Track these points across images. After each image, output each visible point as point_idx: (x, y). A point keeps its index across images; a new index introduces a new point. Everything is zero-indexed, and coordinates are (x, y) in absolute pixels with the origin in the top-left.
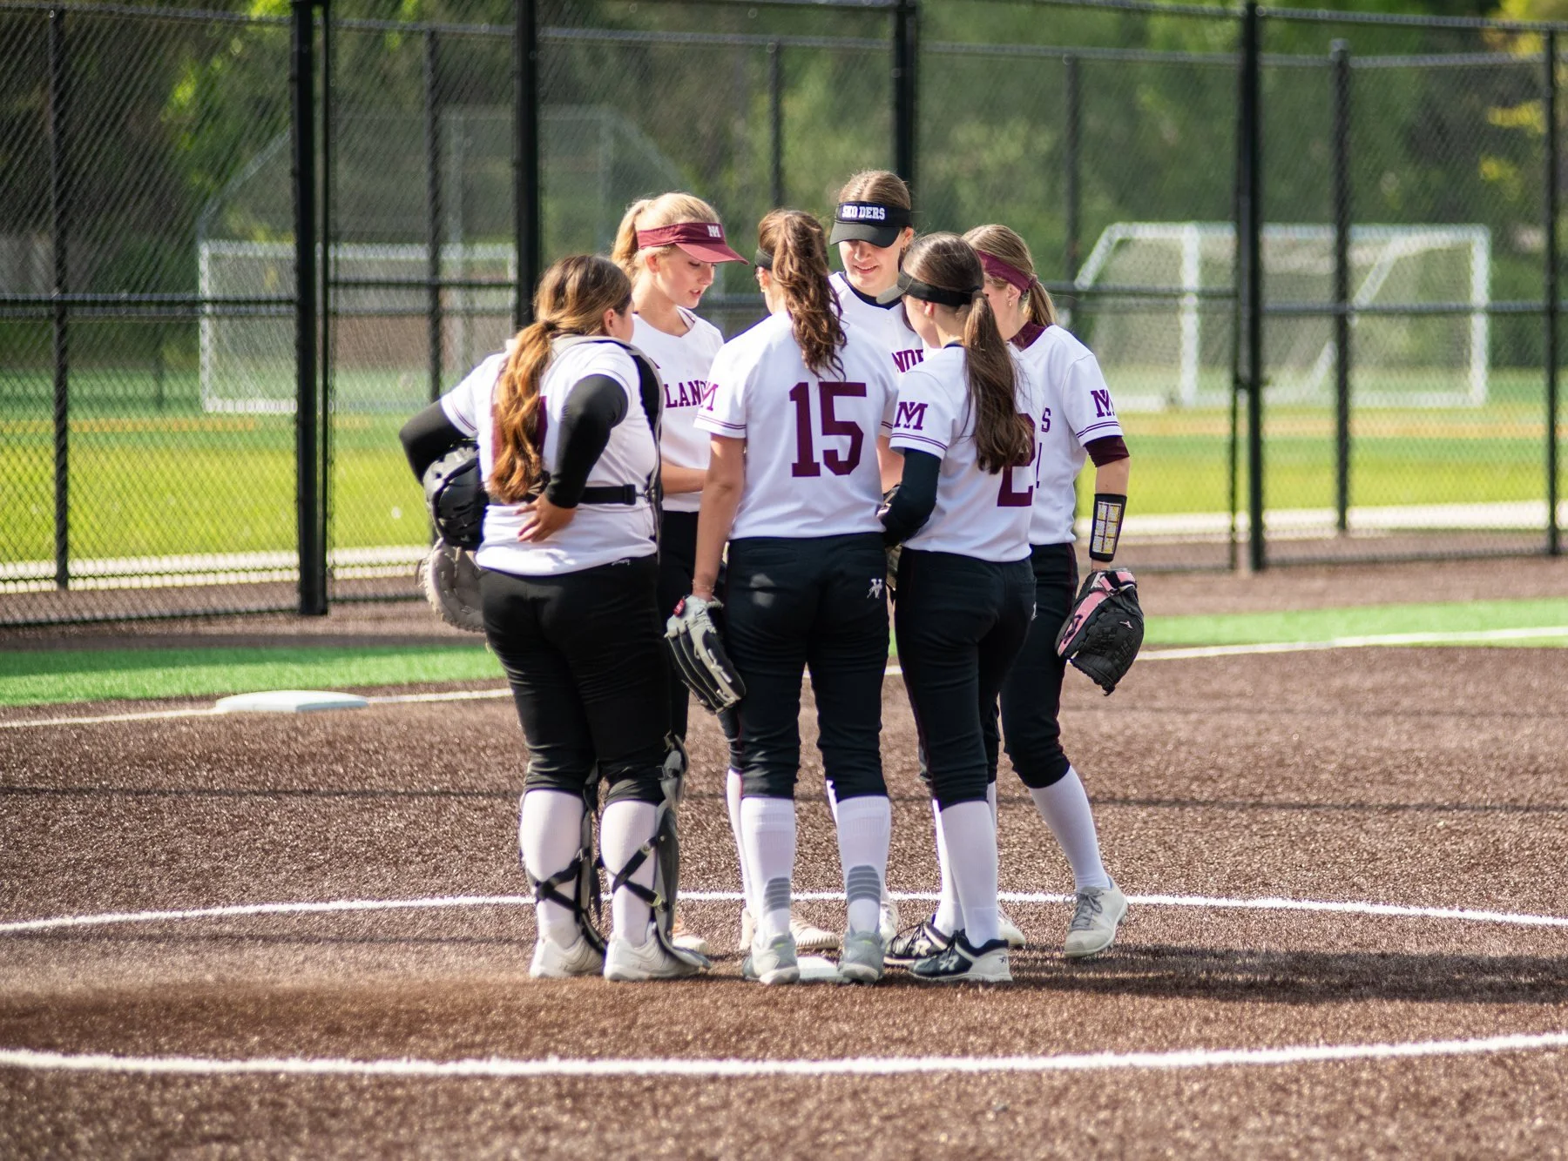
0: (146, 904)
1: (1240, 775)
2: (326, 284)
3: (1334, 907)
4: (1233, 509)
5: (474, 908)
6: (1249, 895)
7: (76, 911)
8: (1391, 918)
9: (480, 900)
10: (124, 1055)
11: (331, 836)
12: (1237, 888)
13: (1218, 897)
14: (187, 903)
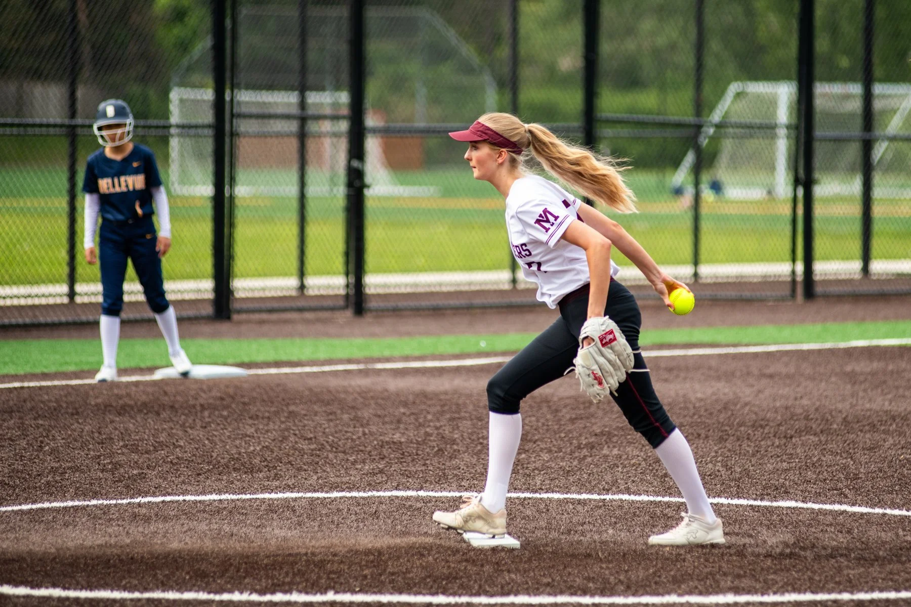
0: (95, 495)
1: (779, 425)
2: (232, 115)
3: (828, 507)
4: (794, 260)
5: (295, 500)
6: (775, 499)
7: (52, 498)
8: (862, 514)
9: (300, 495)
10: (69, 589)
11: (215, 455)
12: (768, 494)
13: (755, 499)
14: (121, 495)
